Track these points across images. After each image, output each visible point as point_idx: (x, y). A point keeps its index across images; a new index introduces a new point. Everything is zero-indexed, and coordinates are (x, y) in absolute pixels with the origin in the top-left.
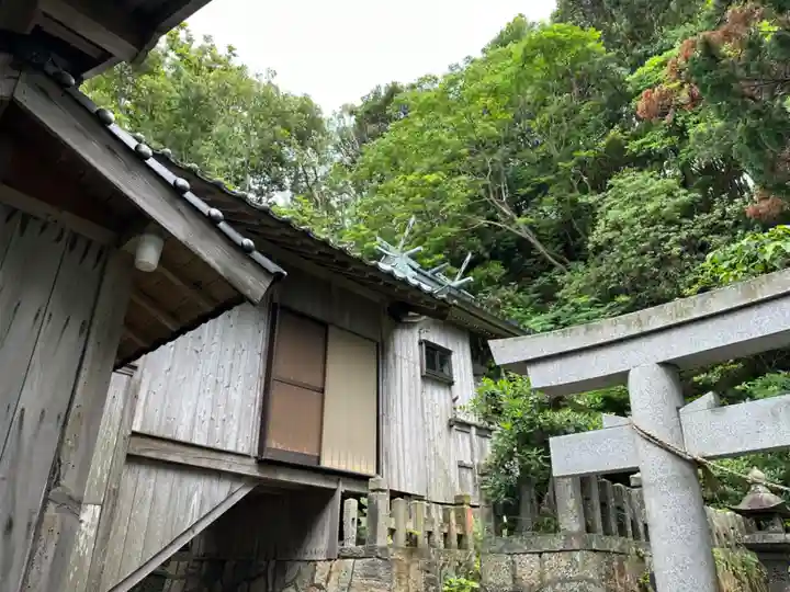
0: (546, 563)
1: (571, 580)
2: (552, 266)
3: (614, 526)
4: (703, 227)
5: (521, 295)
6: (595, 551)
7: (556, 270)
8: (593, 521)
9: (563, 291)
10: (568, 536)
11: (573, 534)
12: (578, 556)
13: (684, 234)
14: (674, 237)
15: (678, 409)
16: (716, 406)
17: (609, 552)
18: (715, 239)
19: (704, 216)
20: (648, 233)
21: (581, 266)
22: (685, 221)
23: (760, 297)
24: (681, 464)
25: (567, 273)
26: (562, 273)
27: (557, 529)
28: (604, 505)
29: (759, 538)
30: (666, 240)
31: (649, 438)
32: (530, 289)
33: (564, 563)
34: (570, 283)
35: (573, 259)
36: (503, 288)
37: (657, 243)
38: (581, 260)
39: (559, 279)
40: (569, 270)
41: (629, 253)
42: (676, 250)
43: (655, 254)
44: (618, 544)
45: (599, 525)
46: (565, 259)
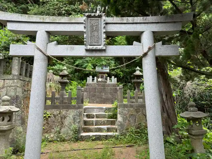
0: (6, 82)
1: (12, 86)
2: (28, 3)
3: (28, 75)
4: (72, 9)
5: (16, 8)
6: (21, 80)
7: (29, 4)
8: (22, 73)
9: (30, 12)
10: (14, 75)
11: (15, 75)
12: (16, 81)
13: (67, 8)
14: (64, 8)
15: (47, 43)
16: (56, 44)
17: (25, 81)
18: (73, 13)
19: (73, 6)
20: (58, 4)
21: (37, 6)
22: (68, 5)
23: (72, 22)
24: (45, 56)
25: (33, 7)
26: (31, 6)
27: (11, 74)
28: (26, 70)
29: (62, 81)
30: (62, 8)
31: (38, 49)
32: (19, 7)
33: (11, 82)
34: (33, 10)
35: (35, 3)
36: (9, 3)
37: (60, 8)
38: (38, 4)
39: (30, 8)
40: (33, 6)
41: (51, 8)
42: (63, 12)
43: (58, 11)
44: (28, 79)
45: (24, 74)
46: (33, 2)
